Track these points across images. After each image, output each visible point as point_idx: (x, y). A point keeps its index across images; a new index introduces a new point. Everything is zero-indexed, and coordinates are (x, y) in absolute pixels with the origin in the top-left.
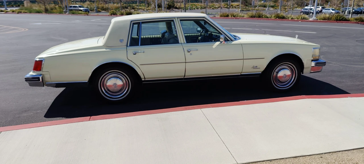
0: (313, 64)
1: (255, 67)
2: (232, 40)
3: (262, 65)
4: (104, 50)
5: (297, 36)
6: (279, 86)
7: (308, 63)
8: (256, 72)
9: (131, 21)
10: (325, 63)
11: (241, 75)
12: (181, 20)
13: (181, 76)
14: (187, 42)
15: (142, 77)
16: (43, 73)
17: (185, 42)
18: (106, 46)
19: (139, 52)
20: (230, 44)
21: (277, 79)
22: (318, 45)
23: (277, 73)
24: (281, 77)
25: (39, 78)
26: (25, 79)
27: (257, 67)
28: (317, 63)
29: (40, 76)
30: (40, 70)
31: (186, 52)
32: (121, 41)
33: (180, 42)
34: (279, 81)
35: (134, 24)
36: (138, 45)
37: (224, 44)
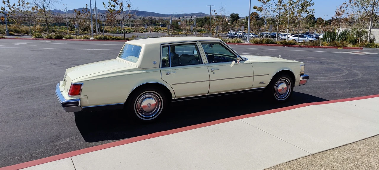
0: (301, 79)
1: (262, 83)
2: (243, 60)
3: (267, 80)
4: (140, 72)
5: (280, 56)
6: (279, 98)
7: (298, 78)
8: (263, 87)
9: (161, 45)
10: (309, 77)
11: (251, 90)
12: (202, 43)
13: (205, 94)
14: (210, 62)
15: (173, 95)
16: (81, 97)
17: (208, 62)
18: (141, 68)
19: (172, 72)
20: (243, 63)
21: (278, 92)
22: (303, 63)
23: (277, 86)
24: (280, 90)
25: (77, 103)
26: (62, 104)
27: (263, 82)
28: (304, 77)
29: (79, 100)
30: (79, 94)
31: (210, 71)
32: (155, 63)
33: (203, 63)
34: (279, 93)
35: (163, 47)
36: (169, 67)
37: (238, 63)
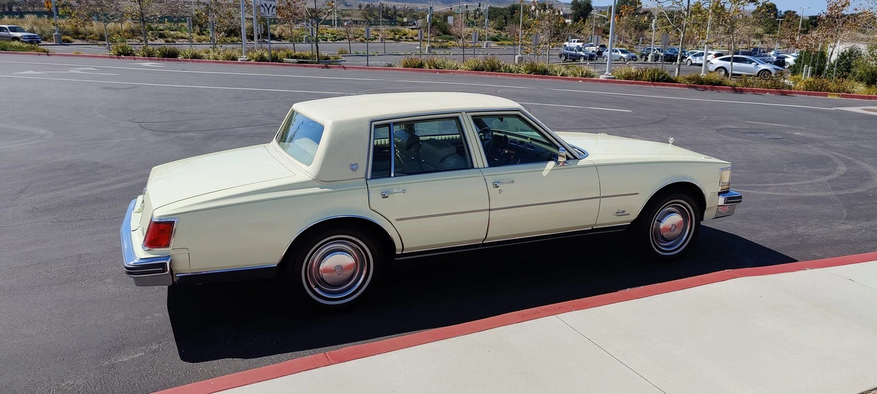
0: (721, 200)
1: (619, 213)
2: (576, 158)
3: (635, 207)
4: (317, 190)
5: (671, 140)
6: (663, 250)
7: (714, 201)
8: (622, 222)
9: (371, 122)
10: (740, 197)
11: (593, 230)
12: (472, 116)
13: (477, 240)
14: (490, 166)
15: (398, 246)
16: (172, 252)
17: (486, 164)
18: (319, 180)
19: (395, 191)
20: (574, 166)
21: (658, 234)
22: (727, 164)
23: (660, 221)
24: (666, 229)
25: (164, 265)
26: (127, 268)
27: (624, 211)
28: (729, 198)
29: (167, 260)
30: (167, 246)
31: (491, 187)
32: (354, 167)
33: (475, 166)
34: (662, 236)
35: (376, 127)
36: (390, 176)
37: (563, 167)
